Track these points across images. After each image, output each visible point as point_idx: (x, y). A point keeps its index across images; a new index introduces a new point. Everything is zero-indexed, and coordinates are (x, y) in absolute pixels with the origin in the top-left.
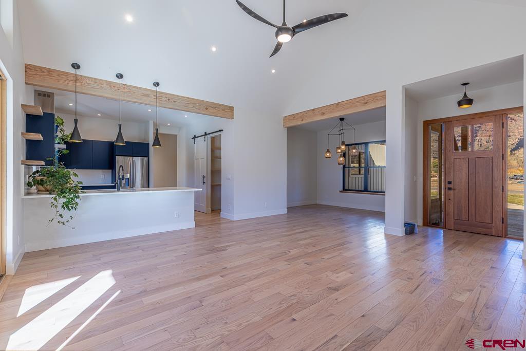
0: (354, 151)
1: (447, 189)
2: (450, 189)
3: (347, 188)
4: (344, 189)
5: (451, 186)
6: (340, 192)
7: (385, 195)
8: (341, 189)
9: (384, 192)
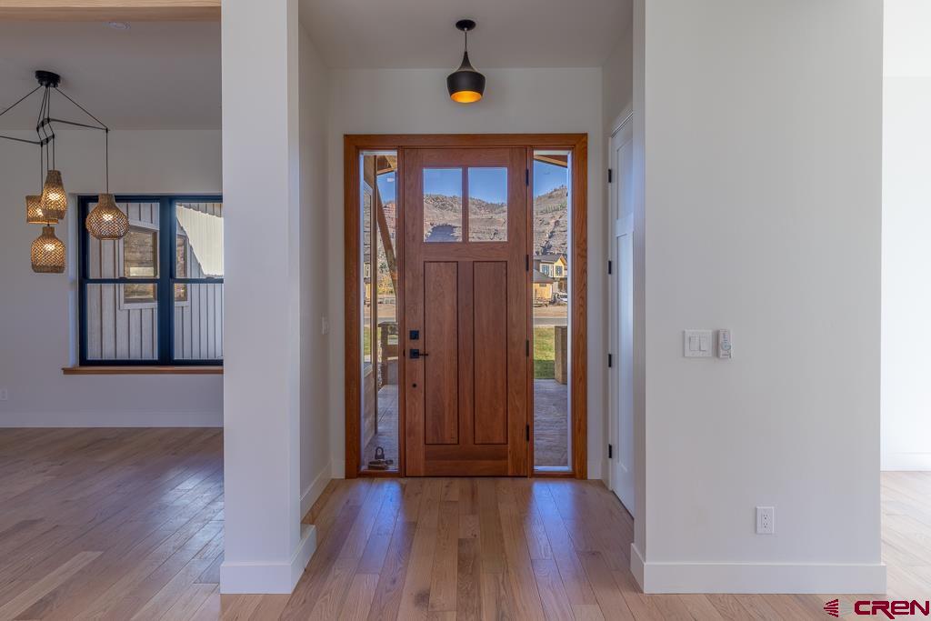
0: (107, 217)
1: (408, 354)
2: (415, 354)
3: (92, 354)
4: (84, 361)
5: (418, 345)
6: (67, 371)
7: (221, 372)
8: (71, 359)
9: (220, 363)
